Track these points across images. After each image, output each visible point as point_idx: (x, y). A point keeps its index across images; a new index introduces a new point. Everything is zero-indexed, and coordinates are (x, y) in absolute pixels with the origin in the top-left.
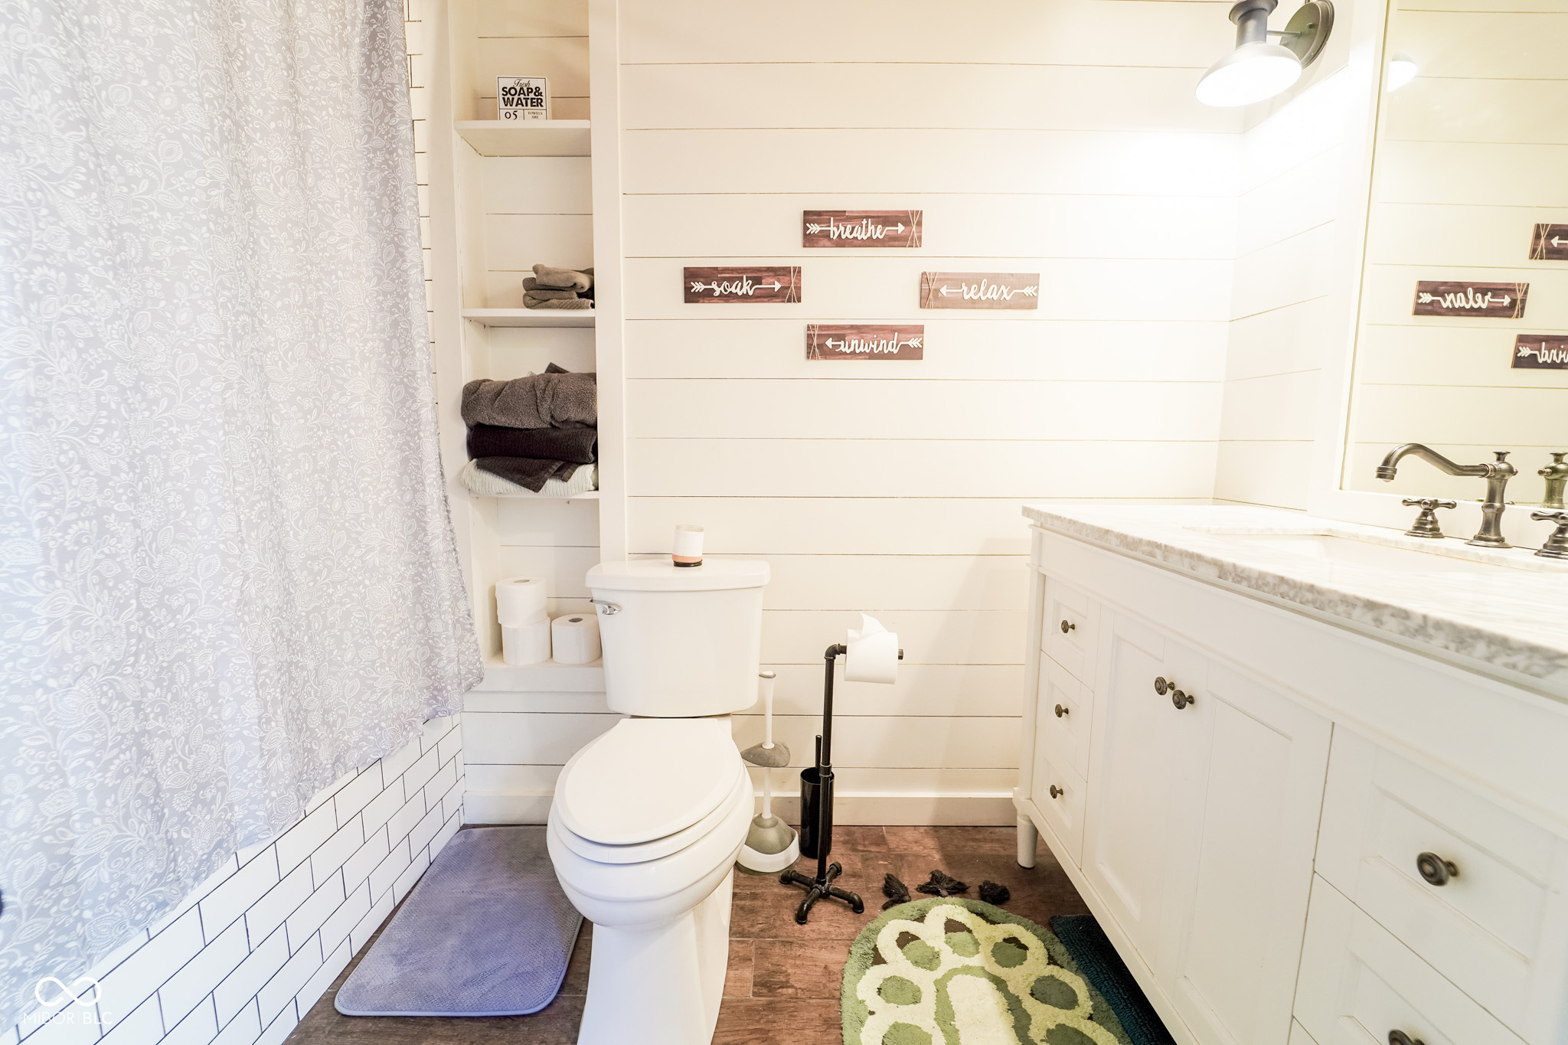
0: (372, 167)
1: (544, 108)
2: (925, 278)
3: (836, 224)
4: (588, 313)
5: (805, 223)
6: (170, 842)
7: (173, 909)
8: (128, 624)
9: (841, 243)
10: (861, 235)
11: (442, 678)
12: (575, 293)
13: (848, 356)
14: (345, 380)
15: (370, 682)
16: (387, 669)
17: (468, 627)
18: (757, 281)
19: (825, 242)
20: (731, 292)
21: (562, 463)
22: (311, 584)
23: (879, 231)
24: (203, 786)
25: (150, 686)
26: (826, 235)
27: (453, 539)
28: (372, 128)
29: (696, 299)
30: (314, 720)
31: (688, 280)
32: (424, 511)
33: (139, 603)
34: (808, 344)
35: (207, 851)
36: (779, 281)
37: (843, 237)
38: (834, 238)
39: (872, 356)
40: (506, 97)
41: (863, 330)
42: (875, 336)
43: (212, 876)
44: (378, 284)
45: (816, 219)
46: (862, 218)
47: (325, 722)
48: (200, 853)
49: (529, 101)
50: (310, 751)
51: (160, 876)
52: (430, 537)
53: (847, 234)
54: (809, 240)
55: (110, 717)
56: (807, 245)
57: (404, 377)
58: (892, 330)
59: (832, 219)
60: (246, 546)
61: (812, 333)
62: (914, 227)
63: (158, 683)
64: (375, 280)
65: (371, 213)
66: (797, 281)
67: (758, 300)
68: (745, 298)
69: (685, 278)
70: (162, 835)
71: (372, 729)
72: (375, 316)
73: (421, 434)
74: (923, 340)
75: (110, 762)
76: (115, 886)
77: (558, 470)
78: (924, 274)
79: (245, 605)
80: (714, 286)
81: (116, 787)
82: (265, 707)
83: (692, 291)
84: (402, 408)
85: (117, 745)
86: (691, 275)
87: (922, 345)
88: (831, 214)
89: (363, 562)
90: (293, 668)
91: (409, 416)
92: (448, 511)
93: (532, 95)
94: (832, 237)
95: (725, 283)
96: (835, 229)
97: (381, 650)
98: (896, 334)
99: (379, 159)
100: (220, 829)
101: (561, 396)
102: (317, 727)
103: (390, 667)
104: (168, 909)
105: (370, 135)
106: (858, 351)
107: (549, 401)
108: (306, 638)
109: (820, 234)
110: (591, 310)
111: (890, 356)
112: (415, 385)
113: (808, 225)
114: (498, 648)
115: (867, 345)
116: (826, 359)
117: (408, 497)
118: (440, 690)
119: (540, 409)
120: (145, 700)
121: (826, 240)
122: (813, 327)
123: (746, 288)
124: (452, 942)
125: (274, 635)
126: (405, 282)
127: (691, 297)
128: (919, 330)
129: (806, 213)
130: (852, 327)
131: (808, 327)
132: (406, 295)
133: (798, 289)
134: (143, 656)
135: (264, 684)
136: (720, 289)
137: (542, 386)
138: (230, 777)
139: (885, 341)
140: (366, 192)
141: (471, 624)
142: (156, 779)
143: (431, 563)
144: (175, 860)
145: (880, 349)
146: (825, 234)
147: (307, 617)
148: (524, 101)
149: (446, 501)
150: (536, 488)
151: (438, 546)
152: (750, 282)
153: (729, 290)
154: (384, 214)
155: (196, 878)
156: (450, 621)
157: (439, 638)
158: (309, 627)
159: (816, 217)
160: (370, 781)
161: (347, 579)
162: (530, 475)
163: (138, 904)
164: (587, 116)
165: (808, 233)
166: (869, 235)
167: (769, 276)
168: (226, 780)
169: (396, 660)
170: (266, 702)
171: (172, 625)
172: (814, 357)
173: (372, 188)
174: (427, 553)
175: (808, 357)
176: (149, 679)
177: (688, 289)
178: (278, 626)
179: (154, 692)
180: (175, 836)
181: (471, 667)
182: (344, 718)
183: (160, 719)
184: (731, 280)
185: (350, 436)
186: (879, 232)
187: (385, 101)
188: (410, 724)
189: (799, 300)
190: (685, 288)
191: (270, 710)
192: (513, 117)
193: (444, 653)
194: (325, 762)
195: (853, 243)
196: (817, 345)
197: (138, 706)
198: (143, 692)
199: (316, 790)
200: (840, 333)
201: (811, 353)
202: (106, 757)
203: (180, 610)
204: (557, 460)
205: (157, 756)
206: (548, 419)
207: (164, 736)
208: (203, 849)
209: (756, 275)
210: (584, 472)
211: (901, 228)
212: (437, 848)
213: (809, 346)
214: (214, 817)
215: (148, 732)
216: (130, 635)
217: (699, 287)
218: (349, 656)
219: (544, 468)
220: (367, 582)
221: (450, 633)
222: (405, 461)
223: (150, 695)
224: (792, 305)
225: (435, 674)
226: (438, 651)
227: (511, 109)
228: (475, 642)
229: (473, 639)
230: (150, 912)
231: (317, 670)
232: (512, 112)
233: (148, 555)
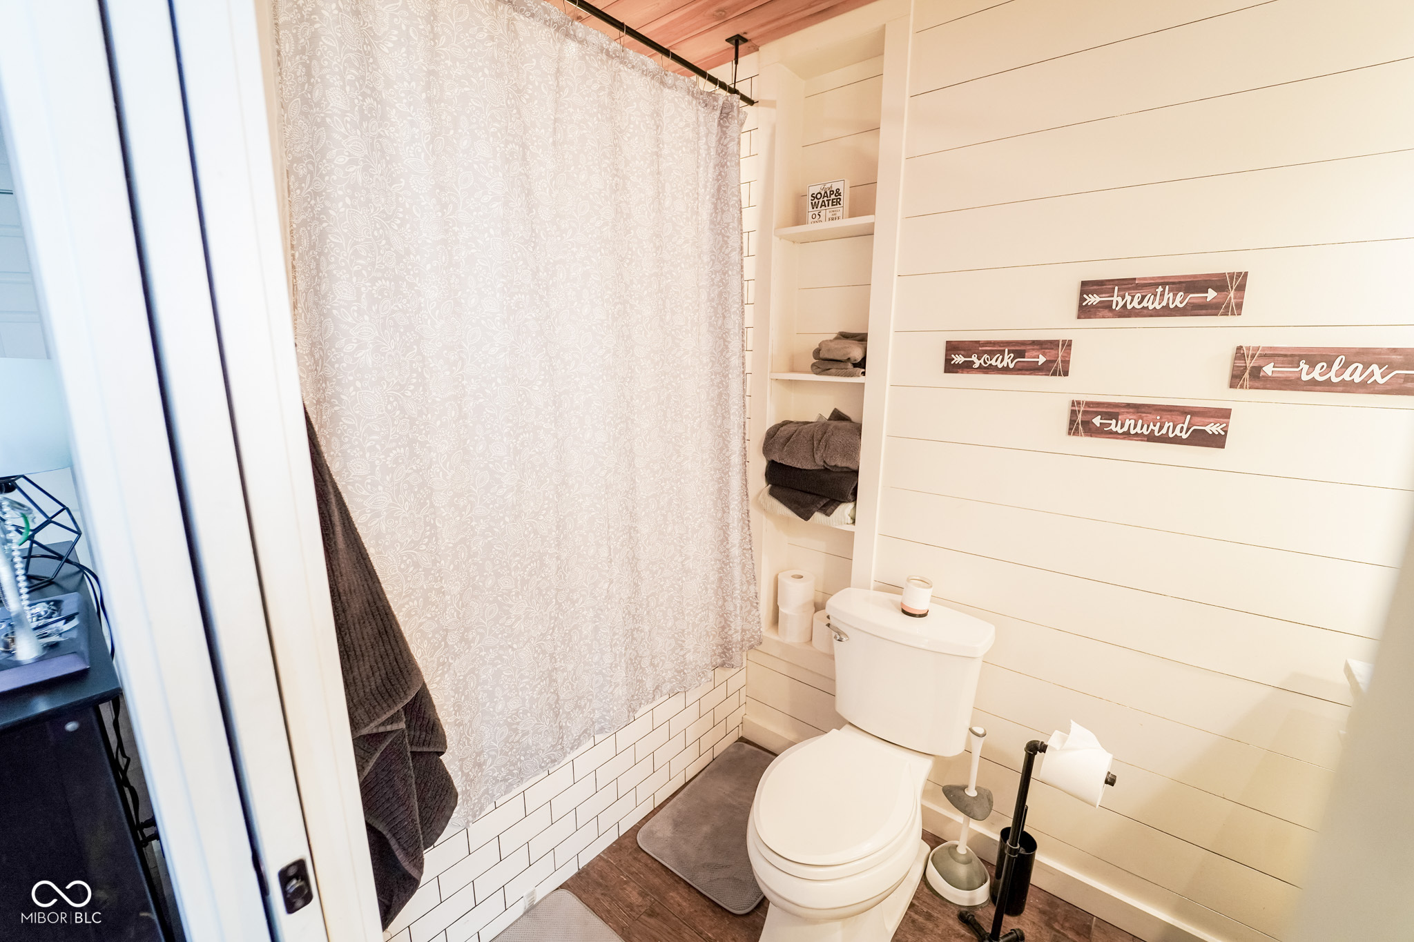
0: (713, 285)
1: (842, 205)
2: (1240, 353)
3: (1122, 293)
4: (860, 379)
5: (1082, 293)
6: (561, 728)
7: (558, 764)
8: (550, 613)
9: (1125, 313)
10: (1152, 304)
11: (730, 642)
12: (850, 364)
13: (1119, 436)
14: (681, 447)
15: (680, 642)
16: (691, 636)
17: (755, 604)
18: (1020, 354)
19: (1106, 312)
20: (991, 365)
21: (828, 500)
22: (651, 579)
23: (1178, 299)
24: (580, 698)
25: (559, 644)
26: (1107, 306)
27: (750, 541)
28: (715, 256)
29: (955, 370)
30: (645, 663)
31: (949, 352)
32: (728, 527)
33: (557, 601)
34: (1070, 420)
35: (578, 734)
36: (1044, 355)
37: (1129, 307)
38: (1117, 309)
39: (1151, 438)
40: (813, 202)
41: (1143, 410)
42: (1158, 418)
43: (580, 748)
44: (712, 367)
45: (1096, 289)
46: (1157, 285)
47: (652, 664)
48: (575, 735)
49: (830, 202)
50: (640, 681)
51: (553, 746)
52: (730, 546)
53: (1135, 303)
54: (1085, 311)
55: (538, 663)
56: (1083, 316)
57: (723, 432)
58: (1184, 411)
59: (1116, 288)
60: (613, 563)
61: (1077, 409)
62: (1232, 294)
63: (563, 643)
64: (710, 364)
65: (711, 318)
66: (1066, 355)
67: (1020, 372)
68: (1006, 370)
69: (947, 350)
70: (557, 724)
71: (679, 672)
72: (709, 389)
73: (730, 474)
74: (1227, 426)
75: (536, 686)
76: (534, 748)
77: (824, 506)
78: (1240, 348)
79: (609, 599)
80: (974, 358)
81: (538, 699)
82: (615, 658)
83: (952, 363)
84: (720, 453)
85: (540, 678)
86: (952, 347)
87: (1226, 432)
88: (1116, 282)
89: (683, 565)
90: (635, 632)
91: (724, 460)
92: (748, 521)
93: (833, 197)
94: (1114, 307)
95: (986, 356)
96: (1120, 299)
97: (688, 624)
98: (1189, 417)
99: (718, 279)
100: (587, 723)
101: (831, 447)
102: (647, 667)
103: (693, 635)
104: (556, 763)
105: (713, 261)
106: (1132, 432)
107: (822, 451)
108: (645, 612)
109: (1099, 305)
110: (862, 377)
111: (1177, 440)
112: (728, 439)
113: (1085, 296)
114: (776, 621)
115: (1146, 426)
116: (1091, 436)
117: (720, 515)
118: (728, 650)
119: (816, 456)
120: (556, 652)
121: (1106, 311)
122: (1079, 403)
123: (1008, 360)
124: (706, 829)
125: (624, 615)
126: (727, 366)
127: (950, 367)
128: (1224, 414)
129: (1084, 284)
130: (1128, 406)
131: (1073, 402)
132: (727, 375)
133: (1066, 362)
134: (557, 629)
135: (616, 644)
136: (980, 361)
137: (819, 437)
138: (595, 694)
139: (1171, 424)
140: (709, 303)
141: (757, 603)
142: (557, 694)
143: (729, 562)
144: (562, 738)
145: (1164, 431)
146: (1106, 304)
147: (647, 599)
148: (826, 203)
149: (748, 513)
150: (807, 518)
151: (735, 552)
152: (1012, 355)
153: (989, 363)
154: (718, 318)
155: (572, 749)
156: (738, 605)
157: (730, 614)
158: (648, 606)
159: (1095, 287)
160: (678, 702)
161: (672, 576)
162: (803, 506)
163: (543, 759)
164: (873, 213)
165: (1084, 304)
166: (1164, 303)
167: (1033, 349)
168: (592, 695)
169: (697, 631)
170: (616, 655)
171: (572, 609)
172: (1076, 433)
173: (713, 300)
174: (728, 556)
175: (1069, 434)
176: (559, 640)
177: (948, 361)
178: (627, 609)
179: (560, 647)
180: (564, 724)
181: (754, 634)
182: (664, 662)
183: (562, 661)
184: (992, 354)
185: (681, 483)
186: (1179, 301)
187: (724, 236)
188: (703, 673)
189: (1066, 374)
190: (946, 360)
191: (618, 659)
192: (818, 217)
193: (733, 626)
194: (649, 689)
195: (1144, 313)
196: (1082, 421)
197: (552, 656)
198: (555, 648)
199: (642, 706)
200: (1112, 411)
201: (1073, 429)
202: (535, 684)
203: (577, 600)
204: (823, 497)
205: (559, 681)
206: (822, 463)
207: (563, 671)
208: (576, 733)
209: (1019, 349)
210: (844, 510)
211: (1211, 294)
212: (719, 750)
213: (1072, 422)
214: (584, 716)
215: (556, 669)
216: (551, 618)
217: (959, 359)
218: (670, 624)
219: (813, 503)
220: (684, 579)
221: (738, 612)
222: (720, 490)
223: (558, 649)
224: (1057, 378)
225: (726, 638)
226: (729, 623)
227: (816, 211)
228: (759, 616)
229: (757, 614)
230: (548, 763)
231: (650, 632)
232: (817, 213)
233: (563, 573)
